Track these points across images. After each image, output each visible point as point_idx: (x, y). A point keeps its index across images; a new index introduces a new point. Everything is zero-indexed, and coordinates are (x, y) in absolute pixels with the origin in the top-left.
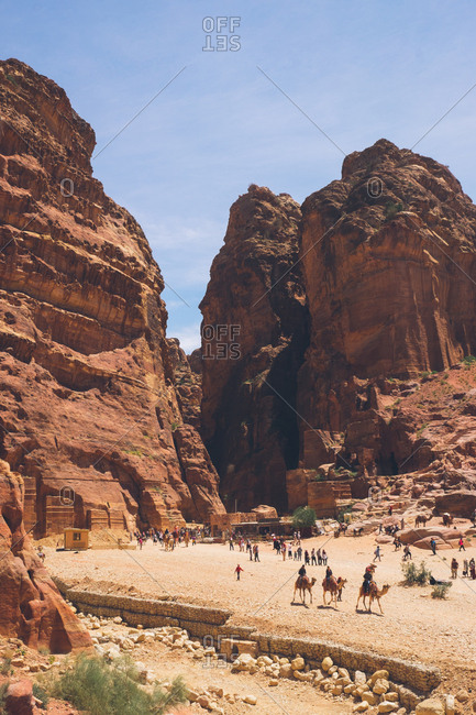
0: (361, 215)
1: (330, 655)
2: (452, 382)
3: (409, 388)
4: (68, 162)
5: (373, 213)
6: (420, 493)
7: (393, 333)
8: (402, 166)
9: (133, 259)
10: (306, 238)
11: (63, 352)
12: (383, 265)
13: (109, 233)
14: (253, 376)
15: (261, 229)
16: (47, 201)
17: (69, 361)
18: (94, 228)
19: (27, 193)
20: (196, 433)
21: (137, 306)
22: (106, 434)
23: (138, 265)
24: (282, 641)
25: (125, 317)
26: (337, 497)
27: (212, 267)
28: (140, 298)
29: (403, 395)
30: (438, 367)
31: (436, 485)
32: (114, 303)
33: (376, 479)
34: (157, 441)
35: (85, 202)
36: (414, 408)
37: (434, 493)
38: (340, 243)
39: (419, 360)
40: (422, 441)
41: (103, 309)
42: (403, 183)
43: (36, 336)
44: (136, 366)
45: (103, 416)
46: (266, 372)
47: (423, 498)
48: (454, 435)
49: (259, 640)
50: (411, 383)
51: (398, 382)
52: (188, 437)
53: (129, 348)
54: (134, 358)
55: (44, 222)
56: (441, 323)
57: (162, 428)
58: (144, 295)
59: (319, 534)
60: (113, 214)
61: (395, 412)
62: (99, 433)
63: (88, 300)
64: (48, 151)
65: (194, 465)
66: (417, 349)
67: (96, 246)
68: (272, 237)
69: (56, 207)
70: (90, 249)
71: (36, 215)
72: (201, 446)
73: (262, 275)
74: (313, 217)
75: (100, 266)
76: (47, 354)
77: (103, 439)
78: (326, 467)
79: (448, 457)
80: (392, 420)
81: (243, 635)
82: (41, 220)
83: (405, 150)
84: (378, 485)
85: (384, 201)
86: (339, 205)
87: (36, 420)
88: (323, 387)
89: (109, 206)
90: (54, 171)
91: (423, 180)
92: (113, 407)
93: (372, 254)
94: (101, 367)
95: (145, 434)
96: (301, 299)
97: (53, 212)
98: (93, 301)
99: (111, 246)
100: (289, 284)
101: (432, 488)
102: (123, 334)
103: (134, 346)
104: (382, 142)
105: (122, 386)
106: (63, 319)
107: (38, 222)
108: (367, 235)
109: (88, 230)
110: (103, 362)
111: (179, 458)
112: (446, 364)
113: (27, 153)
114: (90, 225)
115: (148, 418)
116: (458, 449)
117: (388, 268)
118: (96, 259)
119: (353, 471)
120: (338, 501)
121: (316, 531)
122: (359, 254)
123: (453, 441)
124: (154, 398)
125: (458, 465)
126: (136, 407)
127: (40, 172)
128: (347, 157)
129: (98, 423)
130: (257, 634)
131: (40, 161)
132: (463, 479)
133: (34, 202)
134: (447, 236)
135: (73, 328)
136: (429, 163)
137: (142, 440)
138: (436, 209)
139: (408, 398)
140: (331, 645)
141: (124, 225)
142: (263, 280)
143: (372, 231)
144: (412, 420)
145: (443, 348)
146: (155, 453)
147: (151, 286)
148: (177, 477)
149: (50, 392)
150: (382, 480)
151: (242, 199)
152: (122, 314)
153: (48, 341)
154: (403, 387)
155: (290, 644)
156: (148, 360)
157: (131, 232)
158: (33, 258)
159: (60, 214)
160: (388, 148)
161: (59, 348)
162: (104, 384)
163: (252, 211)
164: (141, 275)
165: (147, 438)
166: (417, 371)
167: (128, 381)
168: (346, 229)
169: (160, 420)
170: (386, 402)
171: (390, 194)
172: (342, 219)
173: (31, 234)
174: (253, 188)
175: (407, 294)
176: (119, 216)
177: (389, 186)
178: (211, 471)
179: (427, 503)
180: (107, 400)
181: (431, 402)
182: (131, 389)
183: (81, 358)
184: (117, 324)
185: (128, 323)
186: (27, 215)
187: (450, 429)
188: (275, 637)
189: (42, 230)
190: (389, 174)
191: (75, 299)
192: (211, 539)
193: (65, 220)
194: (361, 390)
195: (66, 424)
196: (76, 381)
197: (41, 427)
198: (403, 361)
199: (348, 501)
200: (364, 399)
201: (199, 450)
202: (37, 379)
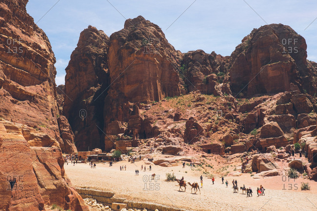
0: (133, 43)
1: (157, 208)
2: (163, 106)
3: (148, 107)
4: (20, 8)
5: (137, 42)
6: (157, 146)
7: (142, 87)
8: (147, 27)
9: (45, 50)
10: (111, 49)
11: (15, 85)
12: (140, 62)
13: (35, 38)
14: (86, 98)
15: (93, 43)
16: (11, 23)
17: (18, 89)
18: (29, 36)
19: (3, 19)
20: (67, 119)
21: (46, 68)
22: (32, 119)
23: (47, 52)
24: (137, 204)
25: (41, 72)
26: (127, 147)
27: (72, 55)
28: (47, 66)
29: (145, 109)
30: (157, 100)
31: (162, 143)
32: (36, 67)
33: (140, 140)
34: (52, 122)
35: (26, 25)
36: (151, 115)
37: (161, 146)
38: (125, 52)
39: (151, 97)
40: (156, 127)
41: (32, 69)
42: (148, 33)
43: (4, 78)
44: (44, 92)
45: (31, 111)
46: (92, 97)
47: (158, 148)
48: (166, 125)
49: (127, 203)
50: (148, 105)
51: (144, 105)
52: (63, 120)
53: (42, 85)
54: (44, 89)
55: (9, 31)
56: (159, 84)
57: (53, 117)
58: (49, 64)
59: (122, 160)
60: (37, 31)
61: (145, 116)
62: (29, 118)
63: (26, 64)
64: (12, 3)
65: (65, 131)
66: (150, 93)
67: (30, 43)
68: (96, 46)
69: (14, 26)
70: (28, 44)
71: (7, 29)
72: (68, 124)
73: (92, 60)
74: (115, 41)
75: (32, 52)
76: (8, 85)
77: (30, 121)
78: (120, 135)
79: (166, 133)
80: (145, 119)
81: (121, 201)
82: (8, 31)
83: (148, 21)
84: (141, 142)
85: (141, 39)
86: (125, 38)
87: (4, 112)
88: (115, 104)
89: (36, 28)
90: (14, 11)
91: (154, 32)
92: (34, 108)
93: (136, 58)
94: (30, 91)
95: (47, 119)
96: (106, 70)
97: (13, 28)
98: (28, 65)
99: (36, 44)
100: (102, 64)
101: (161, 144)
102: (39, 79)
103: (43, 84)
104: (140, 16)
105: (39, 100)
106: (15, 72)
107: (7, 31)
108: (135, 50)
109: (27, 37)
110: (31, 90)
111: (60, 128)
112: (160, 99)
113: (3, 2)
114: (28, 35)
115: (48, 113)
116: (169, 131)
117: (142, 63)
118: (30, 49)
119: (131, 137)
120: (127, 148)
121: (121, 159)
122: (132, 57)
123: (166, 127)
124: (50, 105)
125: (169, 136)
126: (43, 108)
127: (9, 11)
128: (127, 20)
129: (29, 114)
130: (127, 201)
131: (9, 6)
132: (171, 141)
133: (6, 23)
134: (162, 54)
135: (19, 75)
136: (156, 26)
137: (46, 121)
138: (159, 44)
139: (148, 111)
140: (157, 205)
141: (42, 36)
142: (92, 62)
143: (137, 49)
144: (152, 119)
145: (159, 93)
146: (51, 126)
147: (51, 61)
148: (58, 136)
149: (10, 101)
150: (142, 141)
151: (85, 31)
152: (39, 71)
153: (9, 80)
154: (146, 107)
155: (141, 205)
156: (49, 90)
157: (44, 39)
158: (4, 46)
159: (16, 29)
160: (142, 19)
161: (13, 83)
162: (31, 98)
163: (89, 35)
164: (48, 57)
165: (48, 121)
166: (150, 101)
167: (41, 98)
168: (128, 47)
169: (53, 114)
170: (141, 112)
171: (144, 37)
172: (126, 43)
173: (4, 36)
174: (90, 27)
175: (148, 73)
176: (39, 32)
177: (144, 33)
178: (72, 134)
179: (160, 150)
180: (32, 105)
181: (157, 113)
182: (42, 101)
183: (22, 87)
184: (37, 75)
185: (41, 75)
186: (3, 28)
187: (165, 123)
188: (134, 202)
189: (9, 35)
190: (143, 29)
191: (21, 64)
192: (80, 161)
193: (18, 32)
194: (131, 107)
195: (16, 114)
196: (19, 97)
197: (6, 115)
198: (145, 97)
199: (130, 148)
200: (132, 110)
201: (67, 126)
202: (5, 95)
